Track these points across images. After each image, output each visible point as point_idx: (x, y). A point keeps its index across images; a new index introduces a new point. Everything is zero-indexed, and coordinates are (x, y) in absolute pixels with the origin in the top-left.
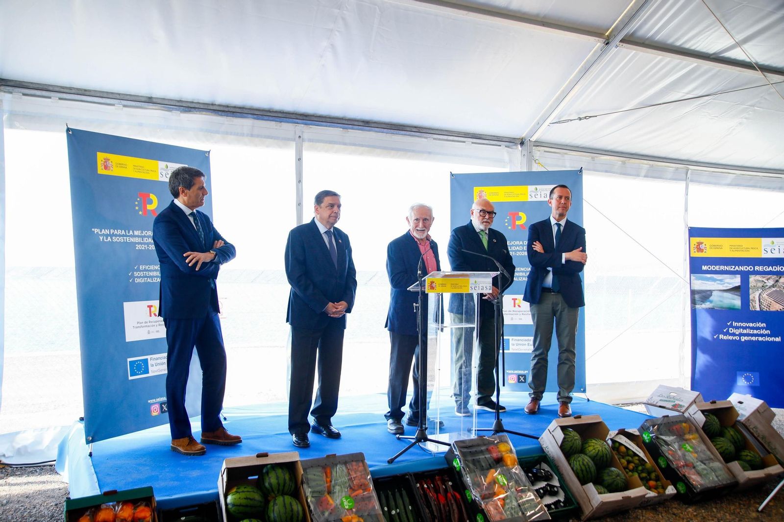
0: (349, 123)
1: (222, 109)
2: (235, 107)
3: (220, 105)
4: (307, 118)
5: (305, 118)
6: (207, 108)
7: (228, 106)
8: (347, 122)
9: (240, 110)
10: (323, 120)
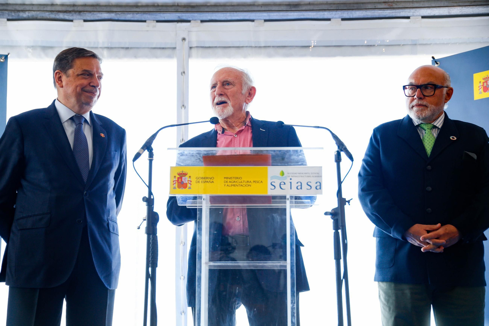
0: (263, 9)
1: (64, 9)
2: (85, 5)
3: (62, 5)
4: (194, 10)
5: (190, 9)
6: (42, 9)
7: (74, 5)
8: (259, 8)
9: (92, 8)
10: (220, 9)
